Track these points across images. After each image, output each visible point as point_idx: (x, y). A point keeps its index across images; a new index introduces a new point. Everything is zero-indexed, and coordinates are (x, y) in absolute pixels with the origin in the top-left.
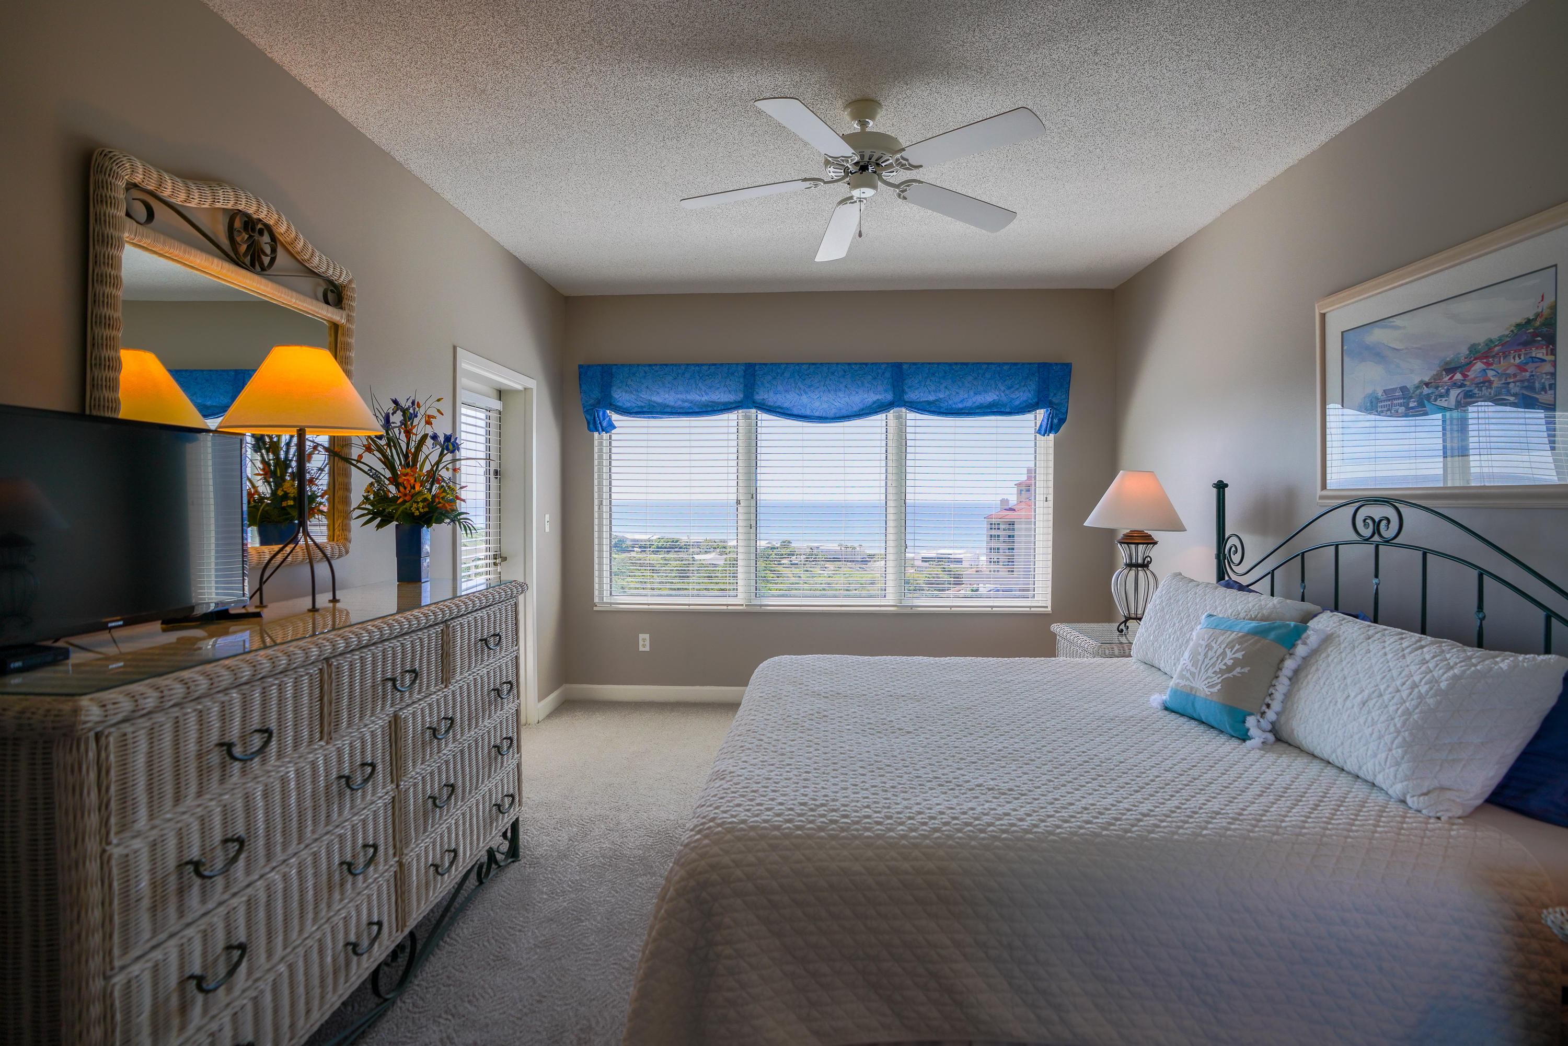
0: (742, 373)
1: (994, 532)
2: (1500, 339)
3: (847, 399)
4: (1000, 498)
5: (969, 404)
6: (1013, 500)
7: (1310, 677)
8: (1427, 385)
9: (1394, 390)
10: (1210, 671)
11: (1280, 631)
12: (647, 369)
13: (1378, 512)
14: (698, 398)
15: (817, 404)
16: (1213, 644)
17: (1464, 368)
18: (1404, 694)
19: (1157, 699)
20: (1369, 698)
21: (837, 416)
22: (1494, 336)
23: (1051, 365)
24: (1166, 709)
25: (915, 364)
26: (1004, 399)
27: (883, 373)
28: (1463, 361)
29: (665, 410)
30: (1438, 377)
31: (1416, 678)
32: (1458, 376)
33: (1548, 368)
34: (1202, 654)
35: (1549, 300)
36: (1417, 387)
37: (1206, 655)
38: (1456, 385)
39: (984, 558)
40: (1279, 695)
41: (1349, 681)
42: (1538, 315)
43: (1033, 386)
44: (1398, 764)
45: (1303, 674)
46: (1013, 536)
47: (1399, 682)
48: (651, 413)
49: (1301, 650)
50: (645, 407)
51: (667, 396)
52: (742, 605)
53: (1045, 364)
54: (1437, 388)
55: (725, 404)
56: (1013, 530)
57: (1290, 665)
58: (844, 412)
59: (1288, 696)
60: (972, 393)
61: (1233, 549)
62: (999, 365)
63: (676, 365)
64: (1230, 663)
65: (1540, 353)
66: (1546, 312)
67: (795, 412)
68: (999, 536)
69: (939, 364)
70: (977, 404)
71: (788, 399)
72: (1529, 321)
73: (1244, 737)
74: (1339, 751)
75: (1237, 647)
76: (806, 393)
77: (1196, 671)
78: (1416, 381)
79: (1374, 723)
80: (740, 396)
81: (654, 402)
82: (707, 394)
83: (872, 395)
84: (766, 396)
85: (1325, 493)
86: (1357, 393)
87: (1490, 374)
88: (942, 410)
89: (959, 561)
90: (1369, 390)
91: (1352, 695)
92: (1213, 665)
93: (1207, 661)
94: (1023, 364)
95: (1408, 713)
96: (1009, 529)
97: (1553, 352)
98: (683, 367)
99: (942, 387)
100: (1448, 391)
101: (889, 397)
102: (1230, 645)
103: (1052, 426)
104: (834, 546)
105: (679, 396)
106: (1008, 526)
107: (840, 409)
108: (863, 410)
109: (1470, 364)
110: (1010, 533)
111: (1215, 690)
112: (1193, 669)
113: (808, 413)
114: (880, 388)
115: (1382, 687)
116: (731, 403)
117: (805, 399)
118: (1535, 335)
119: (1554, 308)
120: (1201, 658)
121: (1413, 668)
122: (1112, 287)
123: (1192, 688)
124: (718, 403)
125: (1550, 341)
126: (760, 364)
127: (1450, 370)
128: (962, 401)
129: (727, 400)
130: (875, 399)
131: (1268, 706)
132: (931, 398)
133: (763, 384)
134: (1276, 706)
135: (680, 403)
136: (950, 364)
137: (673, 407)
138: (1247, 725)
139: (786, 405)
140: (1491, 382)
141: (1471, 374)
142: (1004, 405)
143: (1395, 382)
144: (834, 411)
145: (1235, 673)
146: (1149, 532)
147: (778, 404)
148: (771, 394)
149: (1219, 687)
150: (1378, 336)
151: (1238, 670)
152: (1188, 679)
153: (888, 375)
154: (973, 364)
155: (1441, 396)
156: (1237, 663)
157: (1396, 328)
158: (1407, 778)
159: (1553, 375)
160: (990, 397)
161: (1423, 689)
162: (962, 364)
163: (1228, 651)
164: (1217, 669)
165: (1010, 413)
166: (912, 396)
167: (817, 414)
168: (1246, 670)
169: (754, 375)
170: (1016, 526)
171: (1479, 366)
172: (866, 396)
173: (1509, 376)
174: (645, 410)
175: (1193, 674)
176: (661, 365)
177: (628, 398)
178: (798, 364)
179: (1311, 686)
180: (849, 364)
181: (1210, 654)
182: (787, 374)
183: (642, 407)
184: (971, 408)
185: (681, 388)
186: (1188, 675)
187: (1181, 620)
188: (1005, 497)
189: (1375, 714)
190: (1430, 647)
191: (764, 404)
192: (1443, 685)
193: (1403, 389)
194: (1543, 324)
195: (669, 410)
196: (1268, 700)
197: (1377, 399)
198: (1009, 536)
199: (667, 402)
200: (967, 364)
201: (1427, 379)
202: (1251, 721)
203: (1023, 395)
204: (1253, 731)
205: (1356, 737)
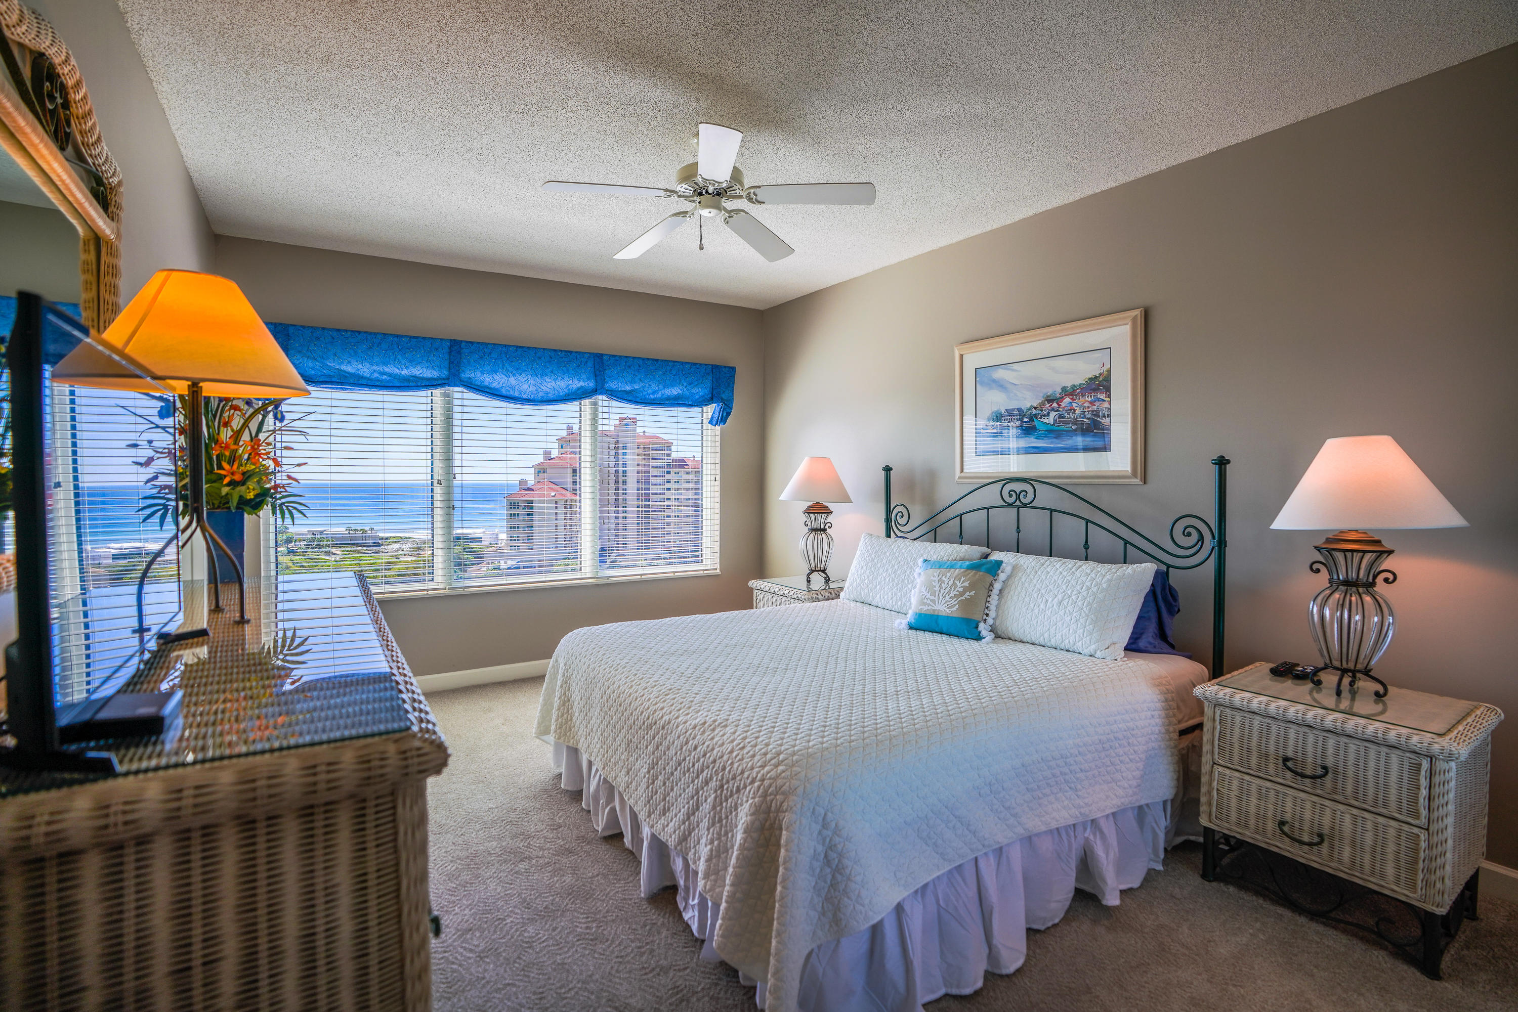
0: (446, 350)
1: (513, 511)
2: (1080, 385)
3: (553, 384)
4: (519, 477)
5: (659, 395)
6: (531, 481)
7: (1012, 593)
8: (1035, 408)
9: (1013, 410)
10: (947, 598)
11: (988, 566)
12: (335, 334)
13: (1018, 487)
14: (396, 371)
15: (525, 387)
16: (943, 578)
17: (1059, 400)
18: (1085, 594)
19: (901, 623)
20: (1063, 599)
21: (545, 399)
22: (1077, 383)
23: (721, 367)
24: (911, 628)
25: (614, 356)
26: (687, 393)
27: (586, 362)
28: (1058, 396)
29: (360, 382)
30: (1042, 404)
31: (1088, 584)
32: (1055, 405)
33: (1106, 405)
34: (937, 586)
35: (1107, 366)
36: (1029, 409)
37: (940, 587)
38: (1053, 410)
39: (503, 536)
40: (993, 608)
41: (1043, 591)
42: (1101, 374)
43: (708, 384)
44: (1091, 634)
45: (1006, 591)
46: (532, 515)
47: (1078, 588)
48: (342, 383)
49: (1002, 576)
50: (334, 377)
51: (360, 366)
52: (444, 589)
53: (717, 366)
54: (1042, 411)
55: (429, 379)
56: (532, 508)
57: (997, 586)
58: (551, 396)
59: (998, 607)
60: (661, 387)
61: (900, 514)
62: (682, 363)
63: (371, 333)
64: (961, 590)
65: (1102, 396)
66: (1105, 373)
67: (504, 392)
68: (518, 515)
69: (634, 358)
70: (665, 396)
71: (497, 380)
72: (1096, 377)
73: (979, 638)
74: (1046, 635)
75: (963, 579)
76: (514, 375)
77: (936, 599)
78: (1028, 406)
79: (1071, 614)
80: (445, 373)
81: (345, 372)
82: (407, 368)
83: (576, 381)
84: (472, 375)
85: (962, 474)
86: (986, 410)
87: (1074, 405)
88: (638, 400)
89: (479, 540)
90: (995, 409)
91: (1050, 600)
92: (949, 593)
93: (942, 591)
94: (701, 364)
95: (1089, 604)
96: (528, 508)
97: (1109, 396)
98: (379, 337)
99: (637, 379)
100: (1049, 413)
101: (591, 384)
102: (958, 578)
103: (722, 418)
104: (342, 530)
105: (375, 367)
106: (527, 505)
107: (547, 393)
108: (569, 395)
109: (1062, 399)
110: (529, 511)
111: (955, 609)
112: (932, 598)
113: (517, 394)
114: (584, 376)
115: (1069, 592)
116: (435, 379)
117: (512, 380)
118: (1099, 385)
119: (1109, 371)
120: (937, 589)
121: (1084, 579)
122: (762, 309)
123: (934, 610)
124: (423, 379)
125: (1108, 390)
126: (467, 342)
127: (1050, 400)
128: (653, 393)
129: (430, 376)
130: (579, 386)
131: (987, 615)
132: (628, 388)
133: (469, 362)
134: (992, 614)
135: (376, 375)
136: (643, 359)
137: (369, 379)
138: (980, 629)
139: (494, 385)
140: (1075, 410)
141: (1063, 404)
142: (687, 399)
143: (1014, 405)
144: (541, 394)
145: (966, 596)
146: (827, 504)
147: (486, 383)
148: (479, 374)
149: (957, 607)
150: (1000, 374)
151: (968, 593)
152: (929, 605)
153: (590, 364)
154: (662, 361)
155: (1045, 416)
156: (966, 589)
157: (1013, 370)
158: (1098, 641)
159: (1109, 409)
160: (675, 391)
161: (1095, 589)
162: (653, 360)
163: (957, 582)
164: (952, 595)
165: (691, 406)
166: (612, 385)
167: (525, 396)
168: (973, 593)
169: (459, 353)
170: (534, 505)
171: (1067, 400)
172: (571, 382)
173: (1085, 407)
174: (333, 380)
175: (933, 601)
176: (353, 331)
177: (311, 365)
178: (505, 346)
179: (1015, 598)
180: (555, 351)
181: (944, 586)
182: (494, 355)
183: (330, 376)
184: (661, 399)
185: (377, 359)
186: (929, 602)
187: (893, 566)
188: (524, 477)
189: (1070, 608)
190: (1088, 567)
191: (471, 383)
192: (1104, 586)
193: (1019, 410)
194: (1103, 380)
195: (364, 382)
196: (986, 611)
197: (1001, 415)
198: (528, 515)
199: (360, 372)
200: (657, 360)
201: (1035, 405)
202: (982, 626)
203: (700, 391)
204: (984, 633)
205: (1060, 624)
